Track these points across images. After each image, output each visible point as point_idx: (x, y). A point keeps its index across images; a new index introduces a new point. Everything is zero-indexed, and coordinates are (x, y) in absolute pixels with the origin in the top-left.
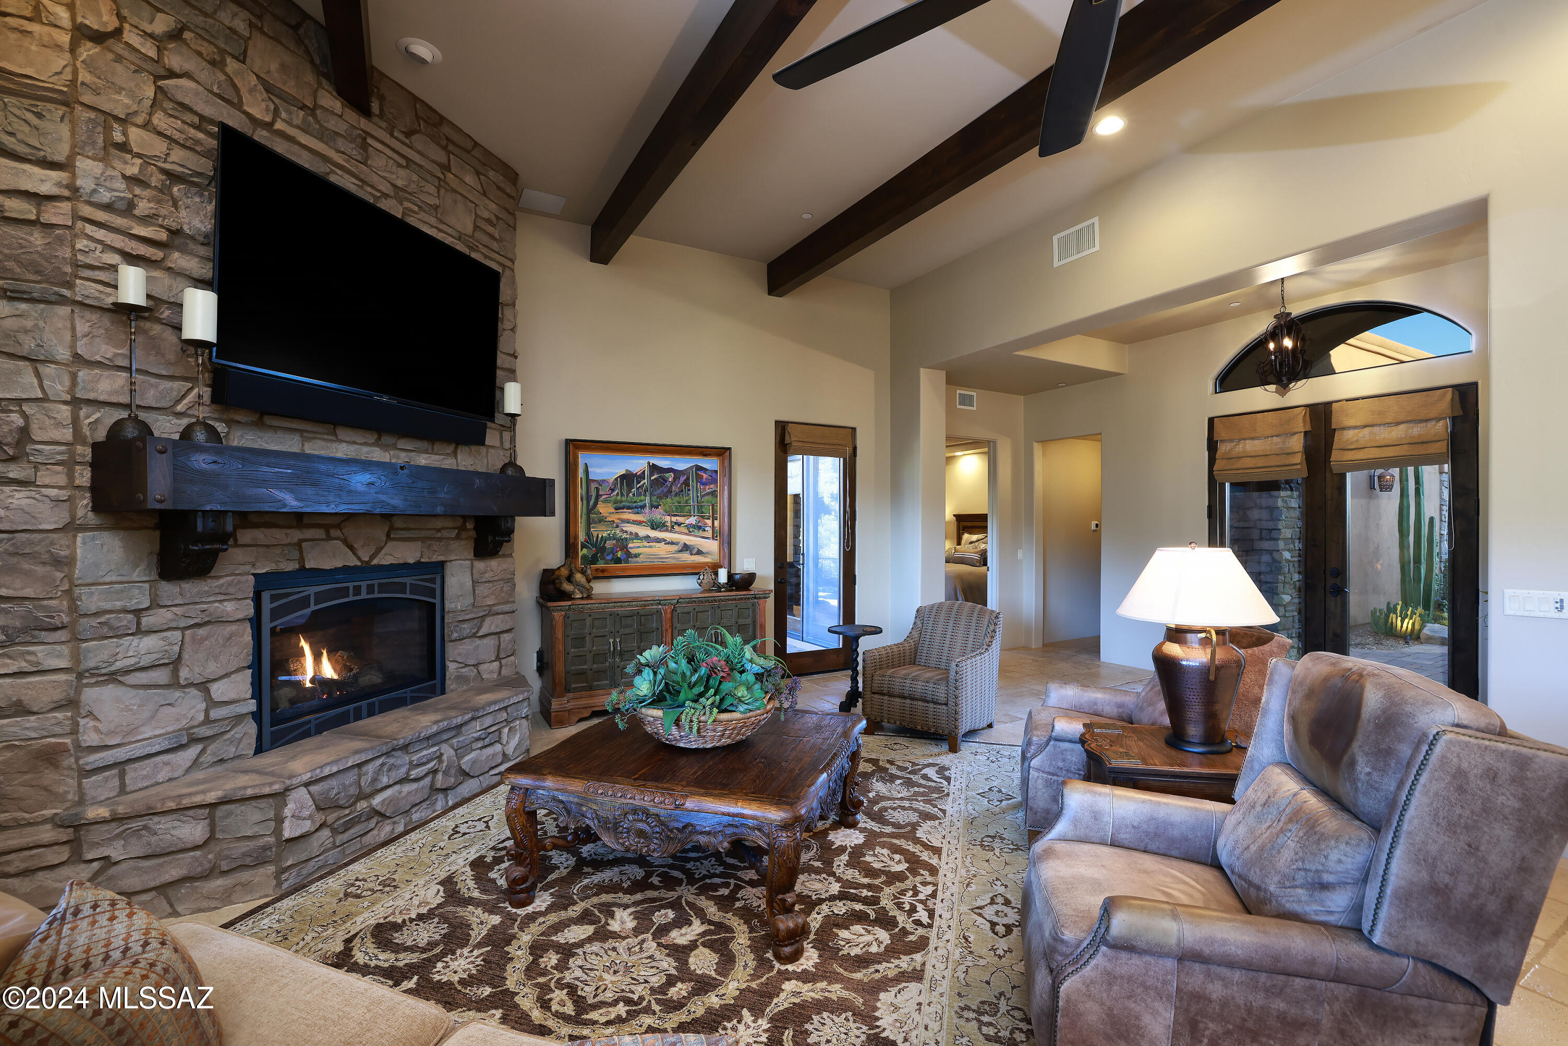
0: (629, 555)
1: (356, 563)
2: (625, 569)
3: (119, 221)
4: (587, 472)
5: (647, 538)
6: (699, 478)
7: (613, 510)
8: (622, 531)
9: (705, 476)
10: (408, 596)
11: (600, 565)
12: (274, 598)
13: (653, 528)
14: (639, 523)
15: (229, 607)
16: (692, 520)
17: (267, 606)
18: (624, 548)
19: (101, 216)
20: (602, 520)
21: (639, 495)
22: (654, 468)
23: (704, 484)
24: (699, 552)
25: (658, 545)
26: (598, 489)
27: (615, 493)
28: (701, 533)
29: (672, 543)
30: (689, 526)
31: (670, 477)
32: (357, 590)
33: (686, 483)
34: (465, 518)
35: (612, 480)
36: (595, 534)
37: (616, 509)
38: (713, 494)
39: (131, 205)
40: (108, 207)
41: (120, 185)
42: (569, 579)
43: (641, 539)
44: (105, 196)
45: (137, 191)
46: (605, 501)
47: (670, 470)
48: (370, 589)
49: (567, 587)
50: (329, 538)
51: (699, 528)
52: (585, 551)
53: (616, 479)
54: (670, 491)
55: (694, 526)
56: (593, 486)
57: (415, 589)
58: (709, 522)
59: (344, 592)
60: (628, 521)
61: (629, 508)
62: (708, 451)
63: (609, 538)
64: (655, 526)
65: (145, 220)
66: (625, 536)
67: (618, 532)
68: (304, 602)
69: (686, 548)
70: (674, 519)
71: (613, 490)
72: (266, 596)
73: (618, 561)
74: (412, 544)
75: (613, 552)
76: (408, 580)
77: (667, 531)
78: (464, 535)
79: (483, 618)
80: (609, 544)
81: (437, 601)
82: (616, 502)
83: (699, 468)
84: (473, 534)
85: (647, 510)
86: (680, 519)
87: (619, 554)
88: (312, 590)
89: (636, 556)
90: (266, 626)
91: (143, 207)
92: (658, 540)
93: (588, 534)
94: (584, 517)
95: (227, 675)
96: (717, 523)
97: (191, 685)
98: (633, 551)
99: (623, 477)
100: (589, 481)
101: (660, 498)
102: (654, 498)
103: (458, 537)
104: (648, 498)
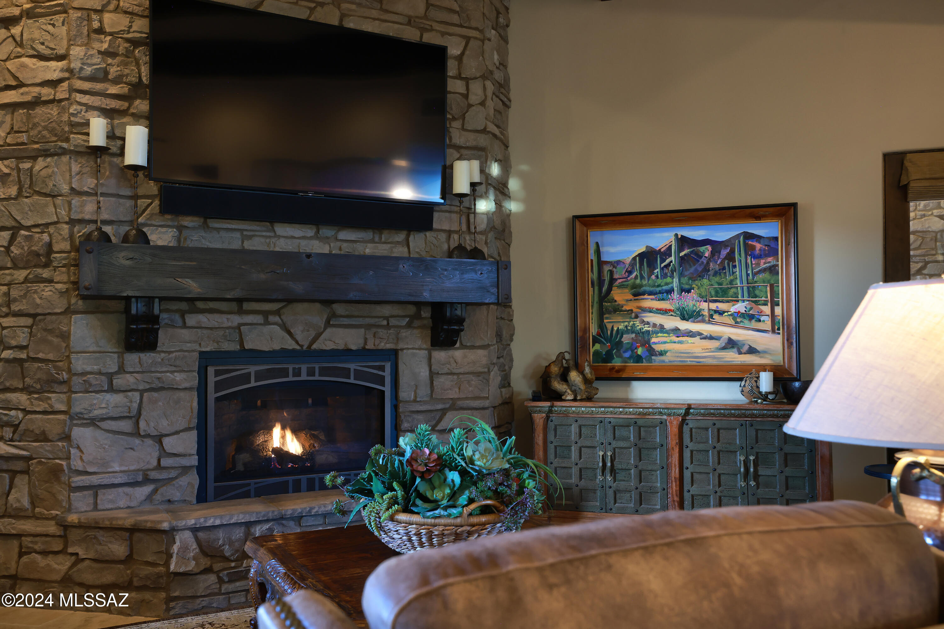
0: (652, 352)
1: (290, 345)
2: (646, 369)
3: (99, 86)
4: (598, 252)
5: (676, 331)
6: (749, 250)
7: (631, 297)
8: (643, 322)
9: (758, 246)
10: (352, 381)
11: (617, 363)
12: (217, 373)
13: (683, 318)
14: (664, 312)
15: (178, 377)
16: (740, 307)
17: (212, 379)
18: (647, 344)
19: (86, 86)
20: (617, 309)
21: (665, 276)
22: (683, 241)
23: (759, 257)
24: (752, 351)
25: (690, 340)
26: (611, 272)
27: (633, 276)
28: (754, 324)
29: (711, 338)
30: (736, 316)
31: (707, 251)
32: (297, 373)
33: (731, 257)
34: (419, 305)
35: (628, 259)
36: (609, 326)
37: (635, 295)
38: (773, 270)
39: (106, 72)
40: (91, 79)
41: (97, 59)
42: (564, 377)
43: (668, 332)
44: (88, 71)
45: (110, 61)
46: (621, 286)
47: (706, 242)
48: (311, 372)
49: (558, 386)
50: (267, 323)
51: (751, 317)
52: (597, 346)
53: (634, 259)
54: (706, 270)
55: (743, 315)
56: (606, 268)
57: (359, 375)
58: (767, 309)
59: (284, 373)
60: (650, 310)
61: (650, 294)
62: (761, 211)
63: (627, 331)
64: (685, 315)
65: (117, 81)
66: (646, 328)
67: (637, 323)
68: (246, 378)
69: (731, 344)
70: (713, 306)
71: (630, 273)
72: (211, 370)
73: (639, 359)
74: (353, 331)
75: (632, 348)
76: (352, 366)
77: (703, 321)
78: (417, 323)
79: (444, 412)
80: (627, 339)
81: (387, 389)
82: (634, 286)
83: (748, 236)
84: (429, 322)
85: (675, 295)
86: (722, 306)
87: (640, 351)
88: (253, 369)
89: (662, 353)
90: (212, 395)
91: (113, 71)
92: (691, 334)
93: (601, 326)
94: (596, 306)
95: (177, 433)
96: (778, 310)
97: (148, 436)
98: (657, 348)
99: (642, 256)
100: (601, 263)
101: (693, 279)
102: (684, 280)
103: (409, 326)
104: (676, 280)
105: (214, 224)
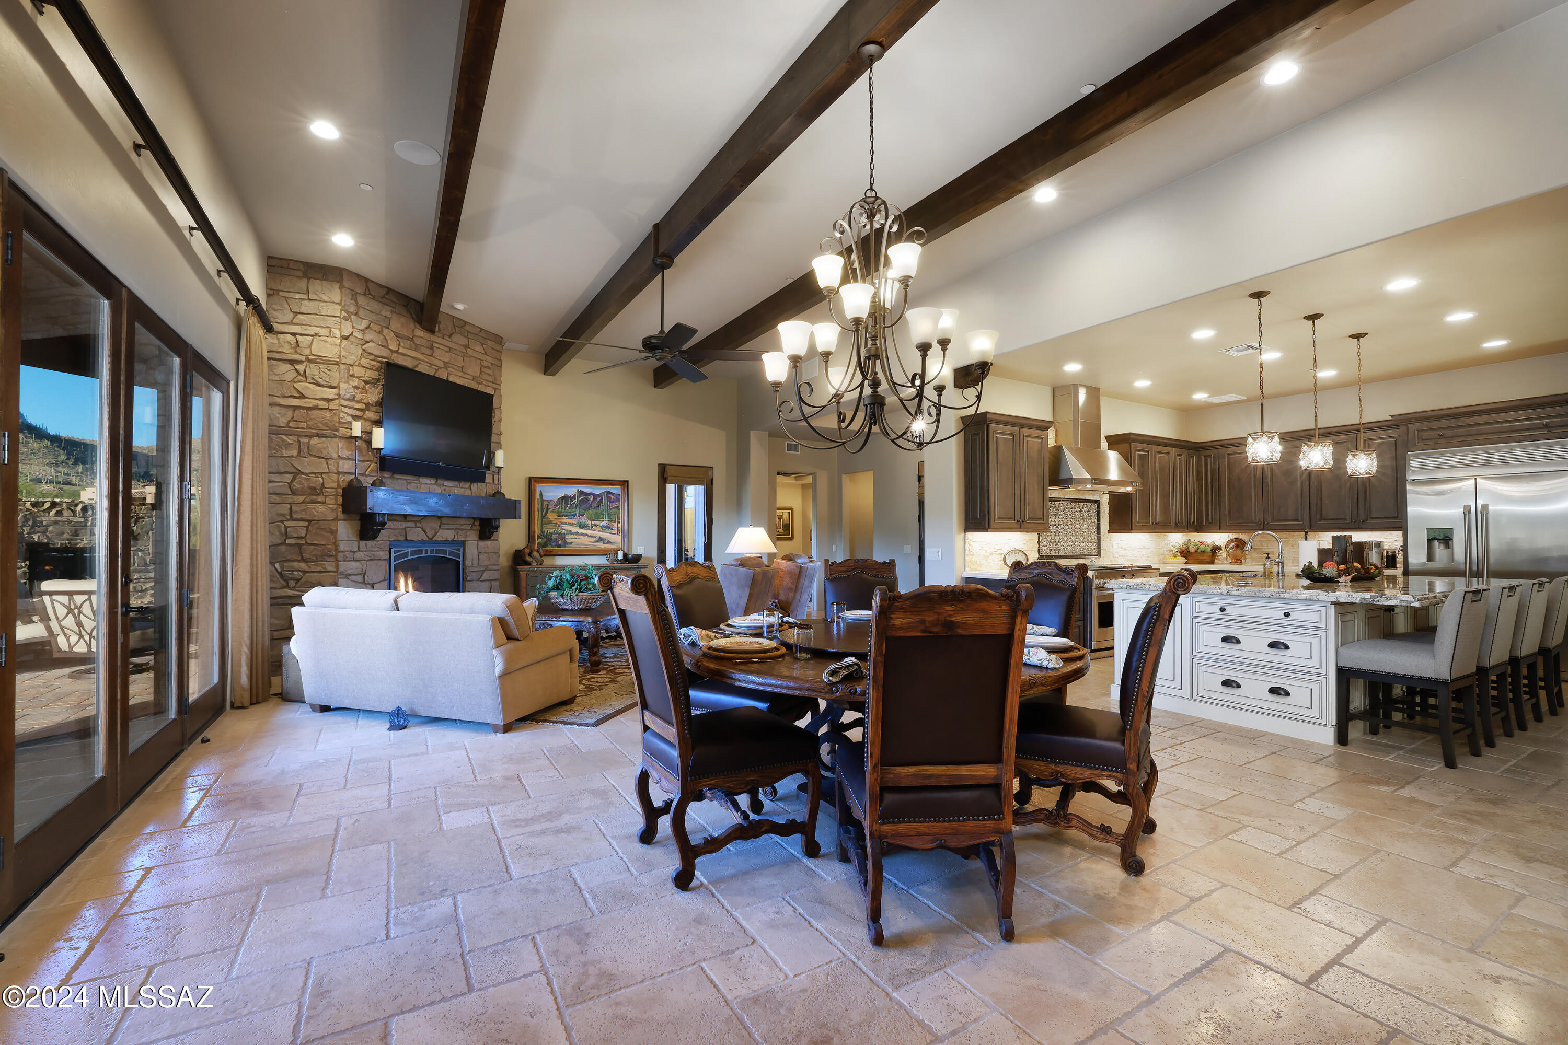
0: (566, 543)
1: (425, 538)
2: (564, 550)
3: (351, 404)
4: (541, 495)
5: (577, 533)
6: (609, 499)
7: (557, 517)
8: (562, 529)
9: (612, 497)
10: (447, 556)
11: (549, 548)
12: (396, 552)
13: (580, 528)
14: (572, 525)
15: (381, 553)
16: (605, 523)
17: (393, 555)
18: (563, 539)
19: (346, 403)
20: (550, 523)
21: (572, 508)
22: (581, 493)
23: (613, 502)
24: (609, 542)
25: (583, 537)
26: (548, 505)
27: (558, 507)
28: (610, 531)
29: (592, 537)
30: (602, 527)
31: (591, 498)
32: (427, 552)
33: (601, 501)
34: (475, 519)
35: (556, 500)
36: (546, 531)
38: (618, 508)
39: (355, 397)
40: (348, 400)
41: (352, 390)
42: (530, 555)
43: (573, 534)
44: (348, 396)
45: (356, 391)
46: (552, 512)
47: (591, 494)
48: (432, 552)
49: (528, 559)
50: (416, 527)
51: (609, 528)
52: (540, 540)
53: (559, 499)
54: (591, 506)
55: (606, 527)
56: (545, 503)
57: (451, 553)
58: (615, 525)
59: (421, 552)
60: (565, 524)
61: (566, 516)
62: (614, 482)
63: (554, 533)
64: (582, 526)
65: (358, 402)
66: (563, 532)
67: (559, 529)
68: (406, 555)
69: (601, 539)
70: (593, 522)
71: (556, 506)
72: (393, 550)
73: (559, 546)
74: (450, 531)
75: (556, 540)
76: (448, 549)
77: (589, 529)
78: (474, 528)
79: (483, 571)
80: (554, 537)
81: (461, 560)
82: (558, 512)
83: (608, 493)
84: (478, 528)
85: (577, 517)
86: (597, 523)
87: (560, 542)
88: (409, 550)
89: (571, 543)
90: (393, 564)
91: (359, 396)
92: (583, 535)
93: (542, 530)
94: (540, 521)
95: (380, 582)
96: (620, 525)
97: (369, 584)
98: (568, 541)
99: (562, 498)
100: (542, 501)
101: (585, 510)
102: (581, 510)
103: (471, 529)
104: (577, 510)
105: (396, 476)
